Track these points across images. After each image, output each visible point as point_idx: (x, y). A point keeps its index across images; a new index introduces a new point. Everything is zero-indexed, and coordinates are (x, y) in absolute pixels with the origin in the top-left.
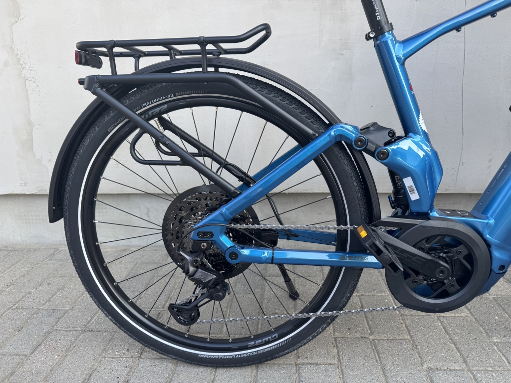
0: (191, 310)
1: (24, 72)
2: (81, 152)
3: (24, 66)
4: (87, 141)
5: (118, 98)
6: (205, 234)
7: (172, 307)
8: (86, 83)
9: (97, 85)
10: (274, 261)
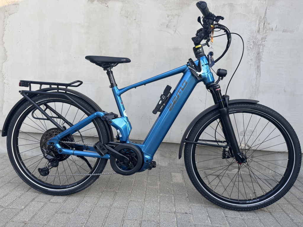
0: (46, 170)
1: (5, 81)
2: (16, 113)
3: (5, 78)
4: (19, 110)
5: (31, 98)
6: (51, 143)
7: (39, 169)
8: (21, 92)
9: (24, 93)
10: (74, 154)
